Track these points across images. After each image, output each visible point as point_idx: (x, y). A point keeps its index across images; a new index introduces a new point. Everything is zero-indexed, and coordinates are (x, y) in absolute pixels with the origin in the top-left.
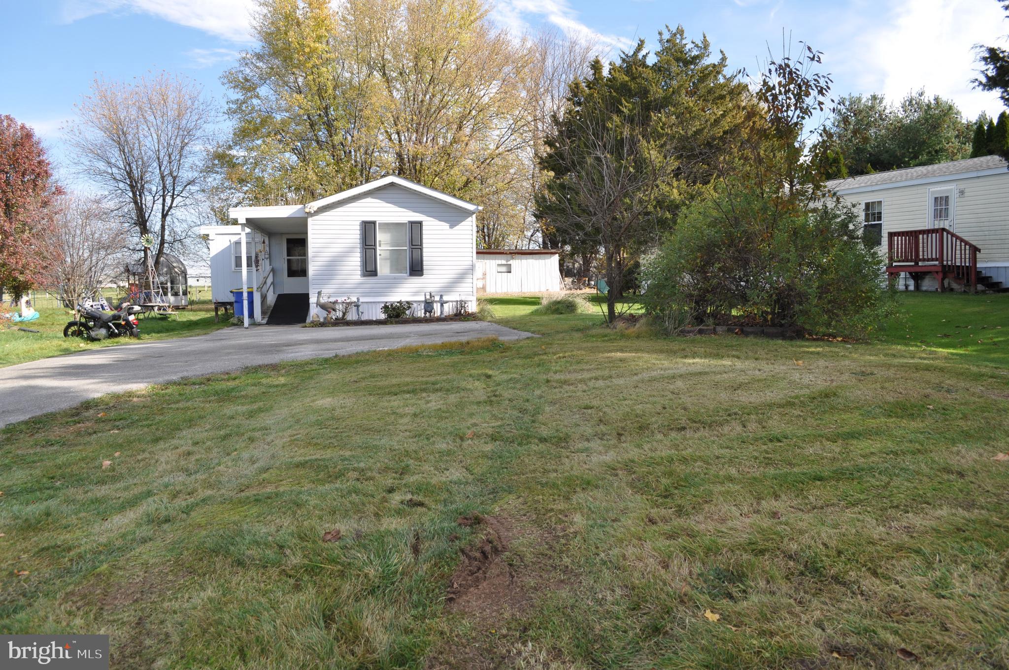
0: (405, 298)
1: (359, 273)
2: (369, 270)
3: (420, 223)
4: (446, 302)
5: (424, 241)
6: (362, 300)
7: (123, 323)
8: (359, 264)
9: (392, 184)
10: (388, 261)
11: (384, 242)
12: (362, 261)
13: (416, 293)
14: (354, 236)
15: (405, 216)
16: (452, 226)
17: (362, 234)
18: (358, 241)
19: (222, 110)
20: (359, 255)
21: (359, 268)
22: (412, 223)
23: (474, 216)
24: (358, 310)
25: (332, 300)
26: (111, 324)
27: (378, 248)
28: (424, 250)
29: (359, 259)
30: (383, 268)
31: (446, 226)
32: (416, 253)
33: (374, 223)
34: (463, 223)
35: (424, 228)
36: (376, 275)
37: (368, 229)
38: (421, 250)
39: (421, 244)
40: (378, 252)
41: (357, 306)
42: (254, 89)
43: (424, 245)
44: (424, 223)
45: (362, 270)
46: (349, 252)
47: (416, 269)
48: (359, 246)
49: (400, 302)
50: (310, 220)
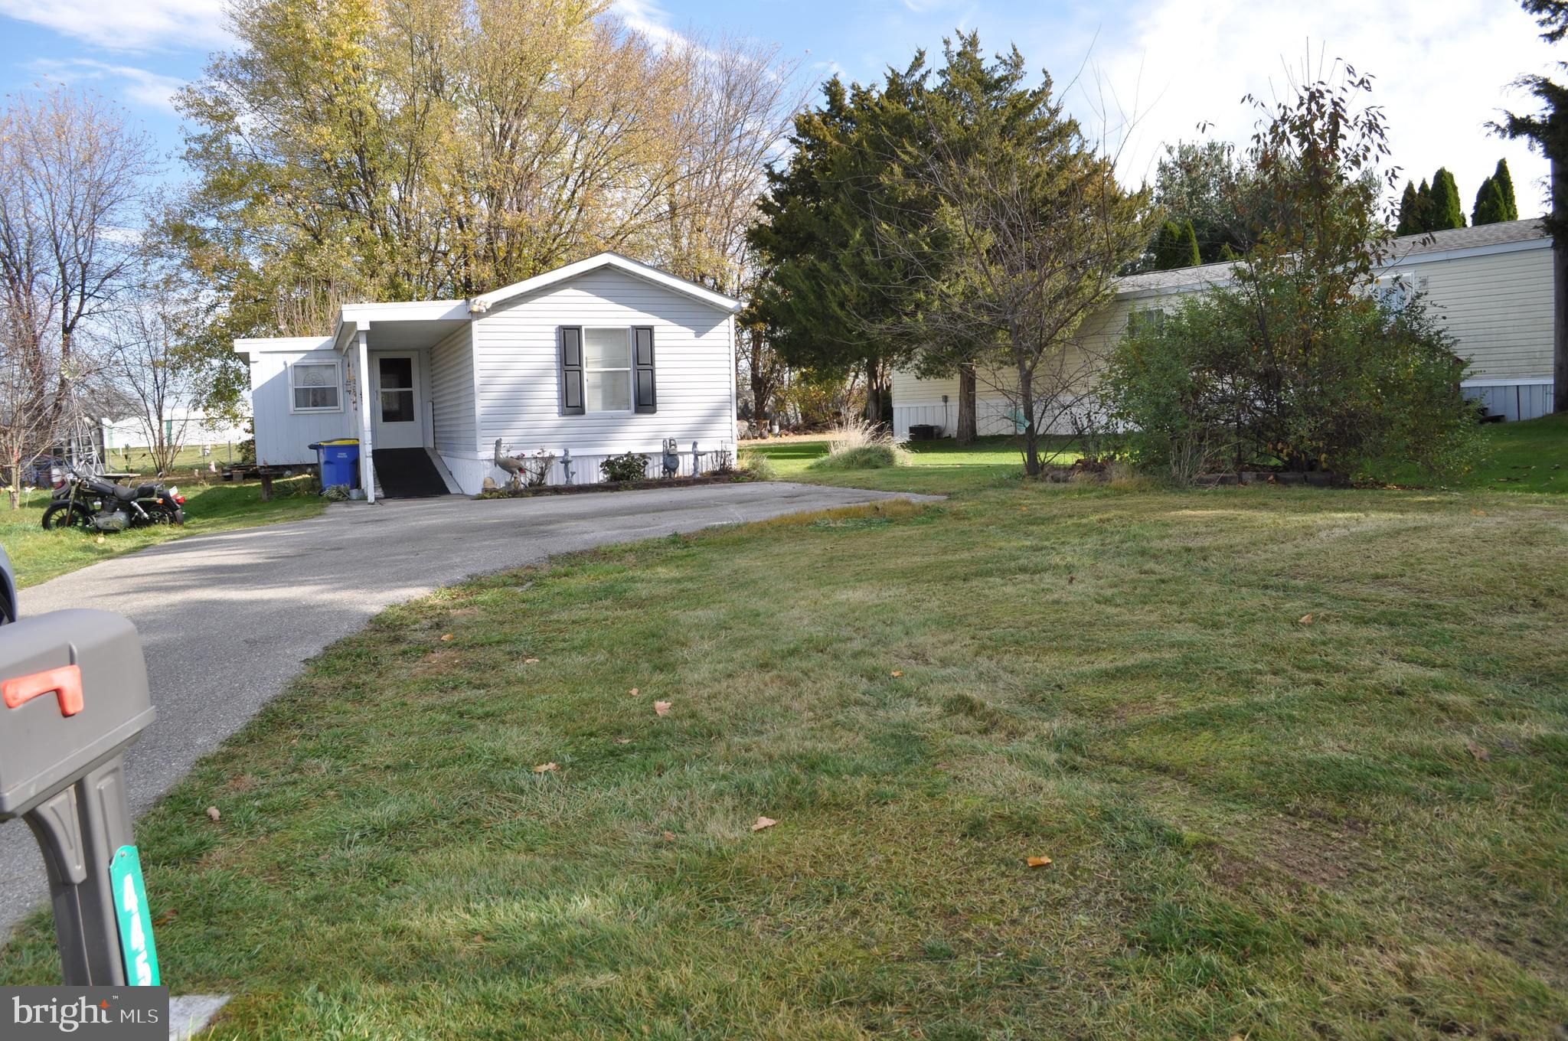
0: (637, 449)
1: (556, 409)
2: (572, 405)
3: (650, 329)
4: (704, 454)
5: (657, 357)
6: (572, 452)
7: (160, 501)
8: (555, 395)
9: (607, 268)
10: (600, 390)
11: (593, 359)
12: (560, 391)
13: (650, 441)
14: (548, 351)
15: (625, 317)
16: (698, 334)
17: (559, 347)
18: (554, 358)
19: (178, 153)
20: (555, 380)
21: (556, 402)
22: (637, 329)
23: (732, 318)
24: (566, 468)
25: (514, 454)
26: (135, 504)
27: (585, 369)
28: (657, 372)
29: (555, 388)
30: (593, 401)
31: (688, 333)
32: (645, 377)
33: (578, 329)
34: (716, 329)
35: (656, 336)
36: (583, 413)
37: (569, 338)
38: (652, 371)
39: (652, 364)
40: (585, 376)
41: (566, 462)
42: (232, 118)
43: (657, 364)
44: (656, 329)
45: (561, 405)
46: (543, 373)
47: (645, 402)
48: (554, 365)
49: (629, 454)
50: (475, 325)
